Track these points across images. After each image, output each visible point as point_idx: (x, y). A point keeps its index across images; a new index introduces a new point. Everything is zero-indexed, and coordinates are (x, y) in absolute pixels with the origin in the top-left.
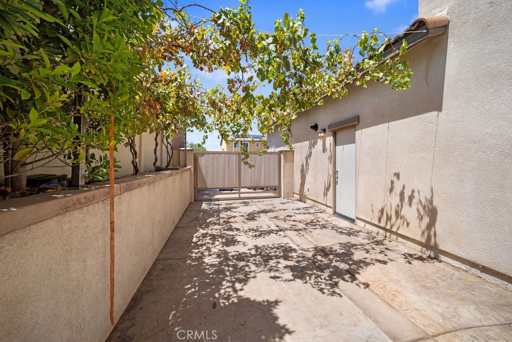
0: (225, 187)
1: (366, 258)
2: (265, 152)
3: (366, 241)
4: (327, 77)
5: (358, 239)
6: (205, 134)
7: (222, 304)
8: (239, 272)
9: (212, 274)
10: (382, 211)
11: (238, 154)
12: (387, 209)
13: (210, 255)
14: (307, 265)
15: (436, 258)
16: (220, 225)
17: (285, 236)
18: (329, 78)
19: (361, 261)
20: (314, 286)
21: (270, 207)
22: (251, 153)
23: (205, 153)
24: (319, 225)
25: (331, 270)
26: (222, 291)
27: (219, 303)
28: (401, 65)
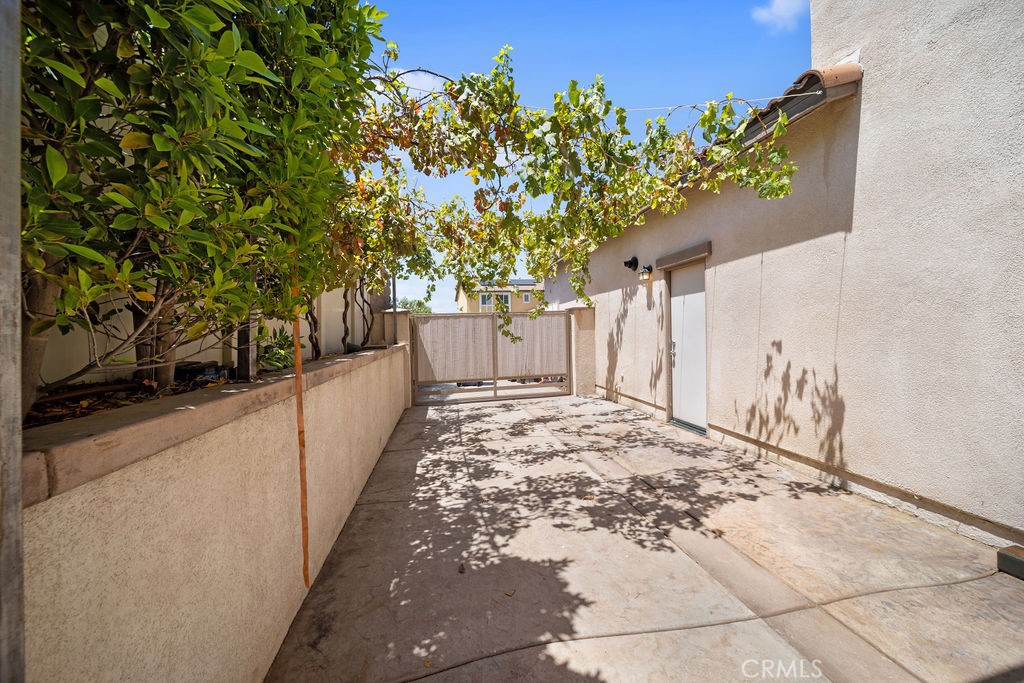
0: (469, 378)
1: (720, 492)
2: (541, 312)
3: (725, 465)
4: (647, 179)
5: (710, 461)
6: (431, 283)
7: (474, 567)
8: (501, 519)
9: (454, 523)
10: (752, 411)
11: (492, 317)
12: (761, 407)
13: (448, 494)
14: (617, 506)
15: (843, 488)
16: (462, 445)
17: (579, 460)
18: (650, 182)
19: (711, 497)
20: (629, 537)
21: (552, 413)
22: (516, 315)
23: (429, 317)
24: (641, 440)
25: (659, 511)
26: (474, 549)
27: (470, 566)
28: (776, 154)
